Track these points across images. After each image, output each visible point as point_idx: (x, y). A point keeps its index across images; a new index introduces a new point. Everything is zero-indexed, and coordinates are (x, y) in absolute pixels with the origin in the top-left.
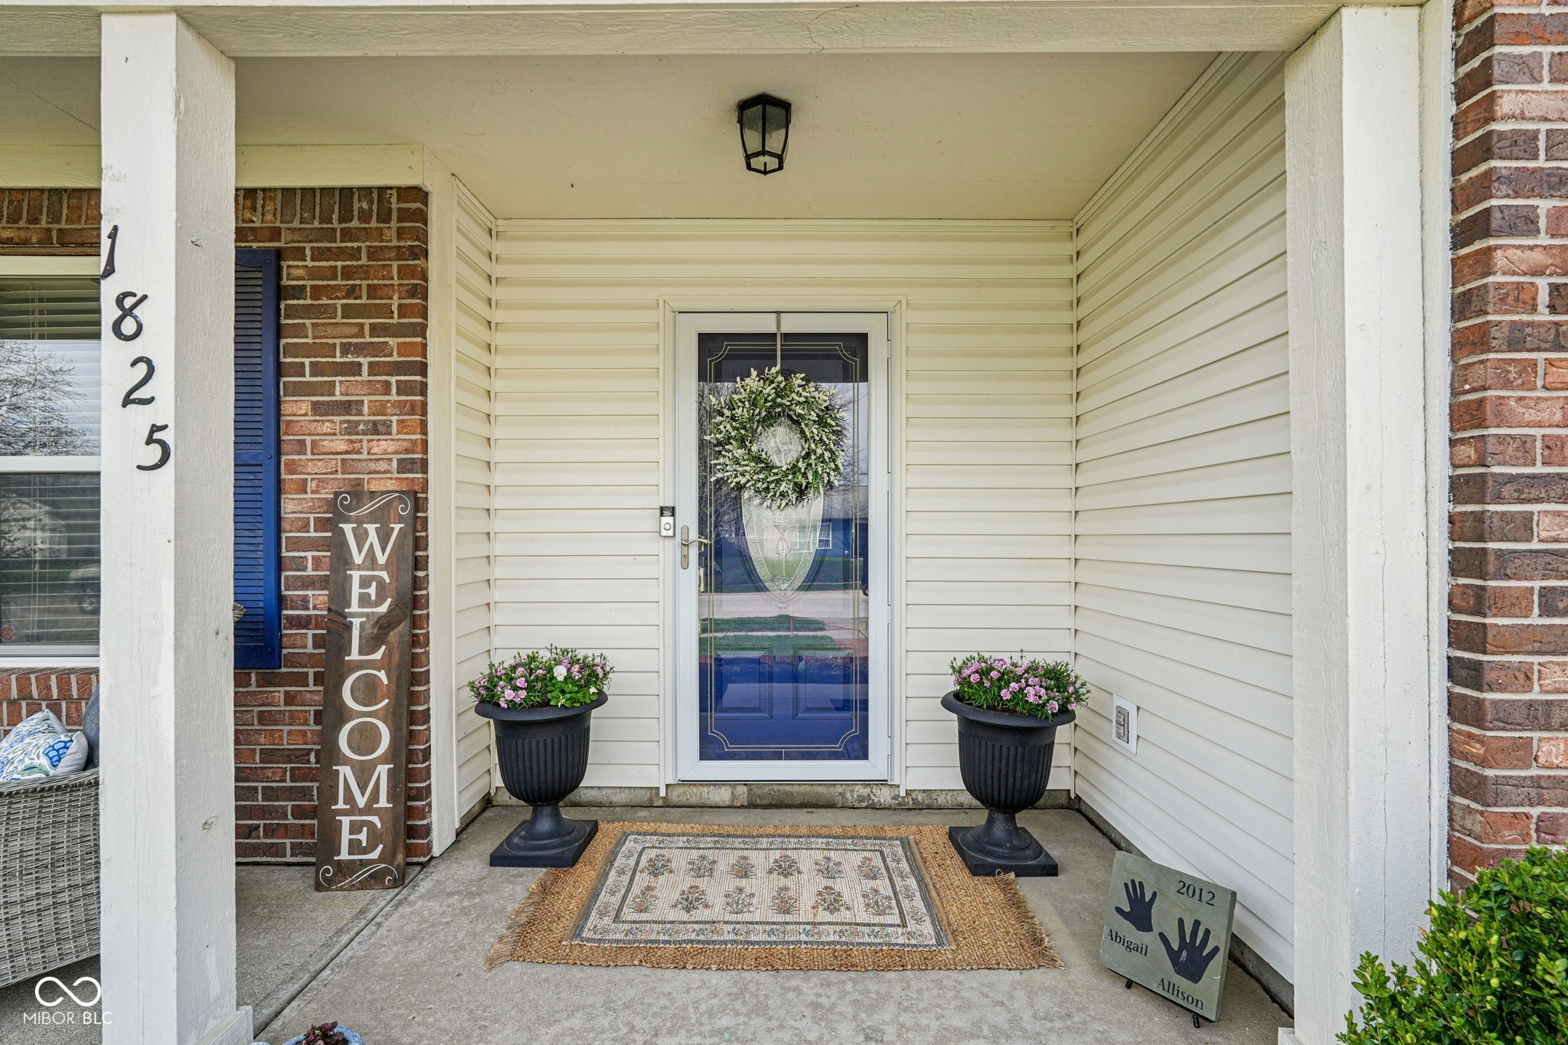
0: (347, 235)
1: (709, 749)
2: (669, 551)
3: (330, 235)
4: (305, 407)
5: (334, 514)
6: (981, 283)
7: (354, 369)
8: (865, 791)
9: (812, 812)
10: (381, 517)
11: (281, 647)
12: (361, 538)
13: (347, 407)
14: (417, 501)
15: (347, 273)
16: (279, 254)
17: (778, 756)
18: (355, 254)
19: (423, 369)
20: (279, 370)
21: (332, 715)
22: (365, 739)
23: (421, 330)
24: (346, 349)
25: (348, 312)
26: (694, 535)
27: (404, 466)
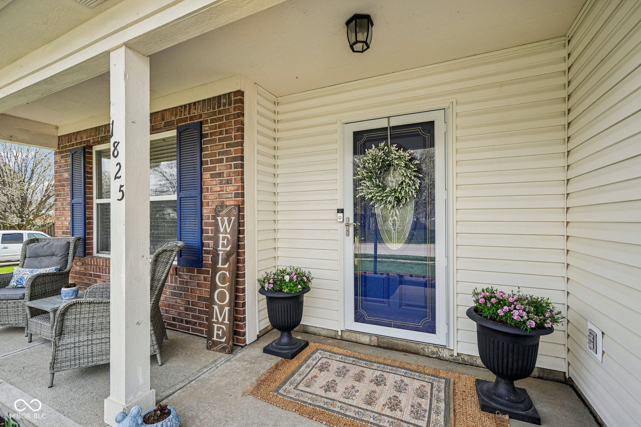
0: (220, 112)
1: (358, 318)
2: (341, 228)
3: (214, 114)
4: (208, 176)
5: (216, 213)
6: (501, 84)
7: (221, 161)
8: (435, 350)
9: (406, 355)
10: (228, 214)
11: (202, 261)
12: (223, 222)
13: (220, 175)
14: (240, 209)
15: (220, 126)
16: (201, 123)
17: (389, 325)
18: (222, 119)
19: (242, 158)
20: (202, 163)
21: (214, 287)
22: (222, 297)
23: (242, 144)
24: (219, 154)
25: (220, 140)
26: (351, 221)
27: (236, 195)
